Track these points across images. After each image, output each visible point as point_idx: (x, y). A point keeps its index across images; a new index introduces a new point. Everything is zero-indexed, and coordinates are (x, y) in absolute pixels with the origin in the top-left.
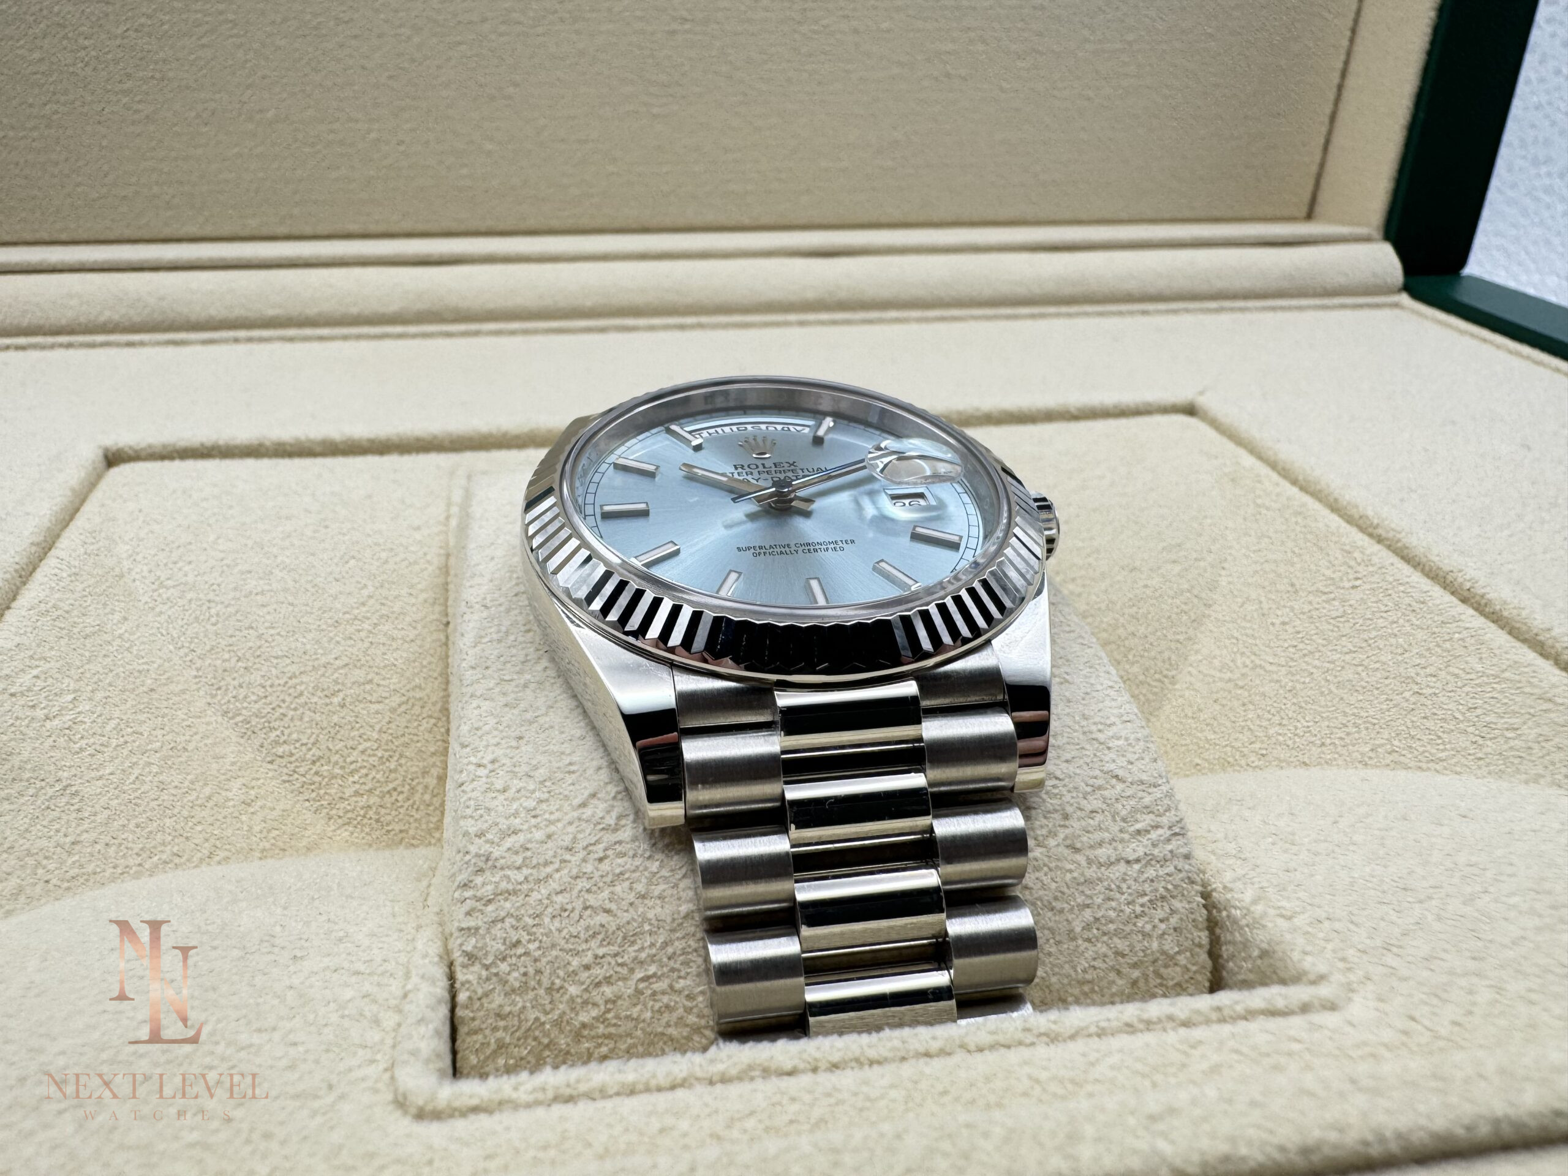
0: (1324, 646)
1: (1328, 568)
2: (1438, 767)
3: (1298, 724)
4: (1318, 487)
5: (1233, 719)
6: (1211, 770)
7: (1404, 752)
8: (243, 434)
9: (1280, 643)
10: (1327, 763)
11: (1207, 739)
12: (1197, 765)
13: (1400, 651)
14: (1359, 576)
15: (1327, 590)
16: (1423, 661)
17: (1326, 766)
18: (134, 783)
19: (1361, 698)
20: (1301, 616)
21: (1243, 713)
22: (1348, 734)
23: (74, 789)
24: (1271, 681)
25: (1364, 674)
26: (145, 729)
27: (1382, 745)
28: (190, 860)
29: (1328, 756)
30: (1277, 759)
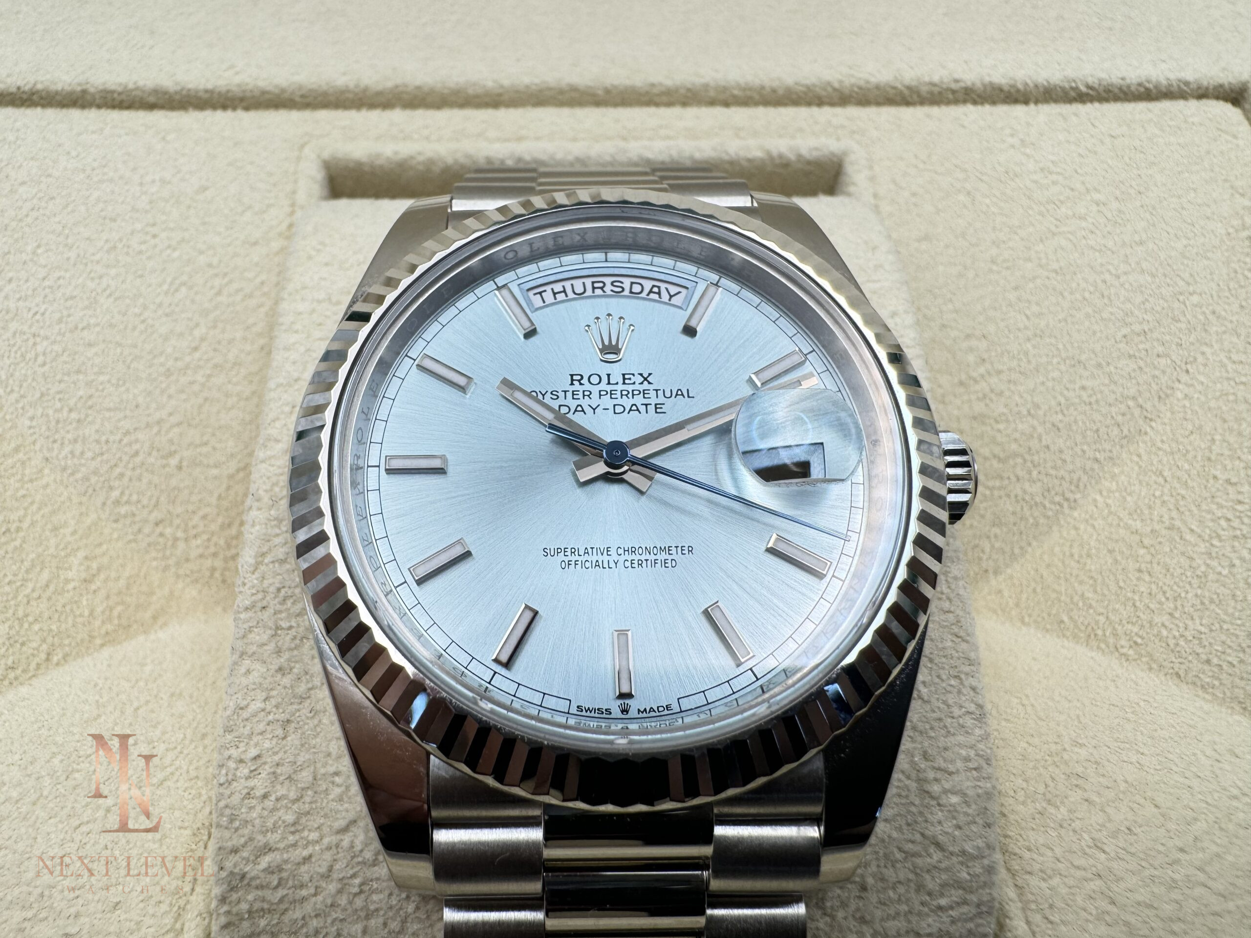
3: (1189, 623)
5: (1122, 584)
6: (1075, 637)
9: (1214, 507)
10: (1202, 687)
11: (1083, 595)
12: (1062, 622)
17: (1200, 693)
21: (1135, 582)
24: (1183, 554)
28: (24, 671)
29: (1208, 680)
30: (1150, 655)
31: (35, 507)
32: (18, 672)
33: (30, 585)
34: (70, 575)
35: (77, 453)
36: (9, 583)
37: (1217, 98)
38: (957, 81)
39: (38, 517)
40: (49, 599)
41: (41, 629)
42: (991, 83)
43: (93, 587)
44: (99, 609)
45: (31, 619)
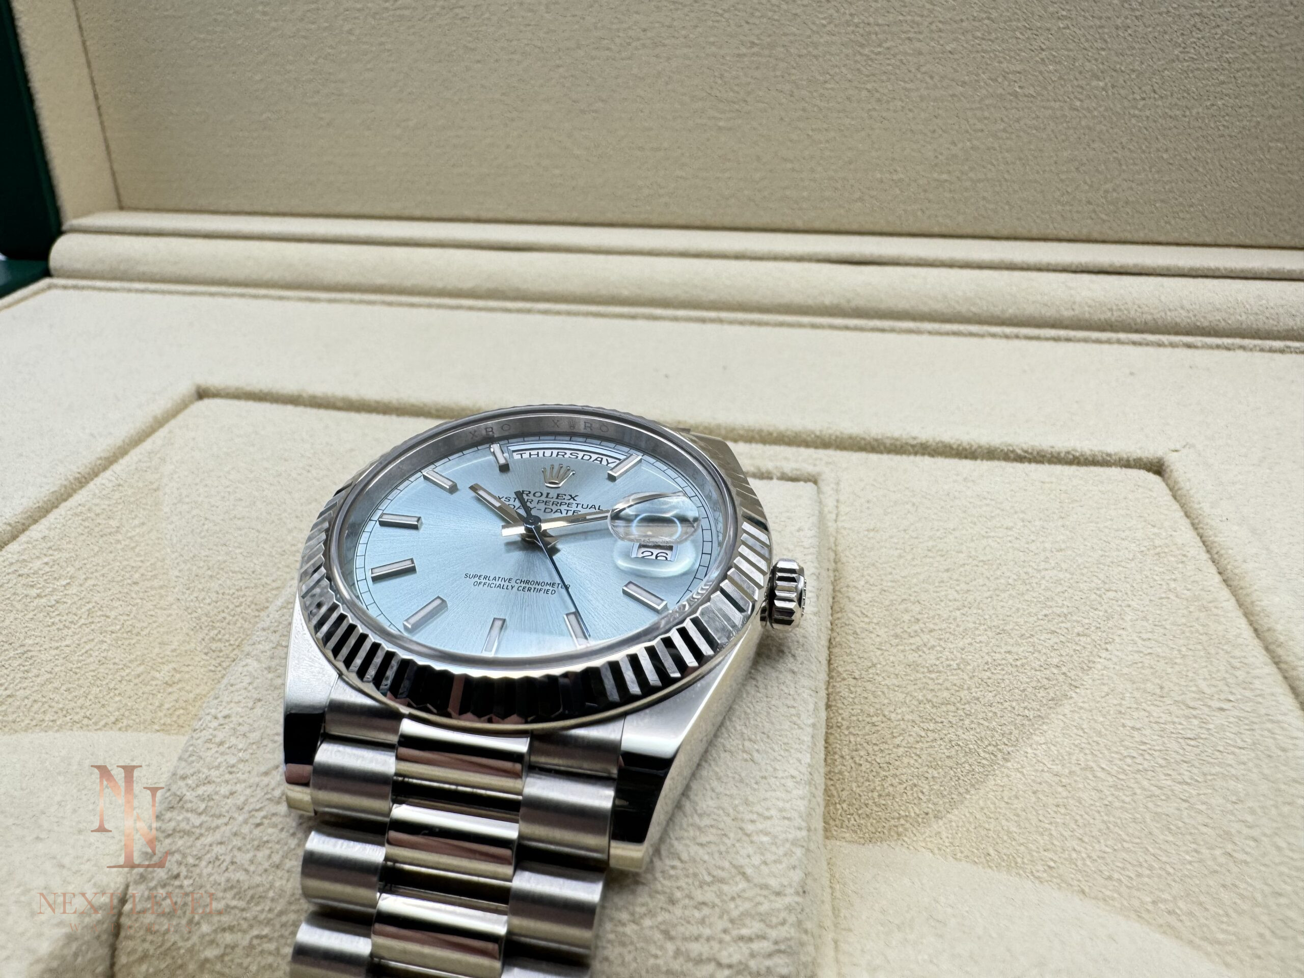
0: (1161, 766)
1: (1205, 679)
2: (1209, 948)
3: (1097, 846)
4: (1242, 584)
5: (1041, 818)
7: (1183, 918)
8: (290, 387)
9: (1122, 748)
10: (1104, 900)
11: (1008, 830)
12: (989, 855)
13: (1234, 799)
14: (1231, 698)
15: (1191, 704)
16: (1250, 818)
17: (1101, 903)
18: (82, 655)
19: (1170, 838)
20: (1156, 726)
21: (1053, 815)
22: (1139, 875)
23: (30, 654)
24: (1094, 788)
25: (1185, 813)
26: (113, 614)
27: (1165, 901)
28: (96, 723)
29: (1108, 893)
30: (1060, 876)
31: (155, 625)
32: (91, 722)
33: (128, 671)
34: (157, 675)
35: (200, 598)
36: (114, 664)
37: (1140, 468)
38: (915, 438)
39: (155, 632)
40: (136, 684)
41: (120, 701)
42: (942, 442)
43: (170, 690)
44: (167, 706)
45: (117, 692)
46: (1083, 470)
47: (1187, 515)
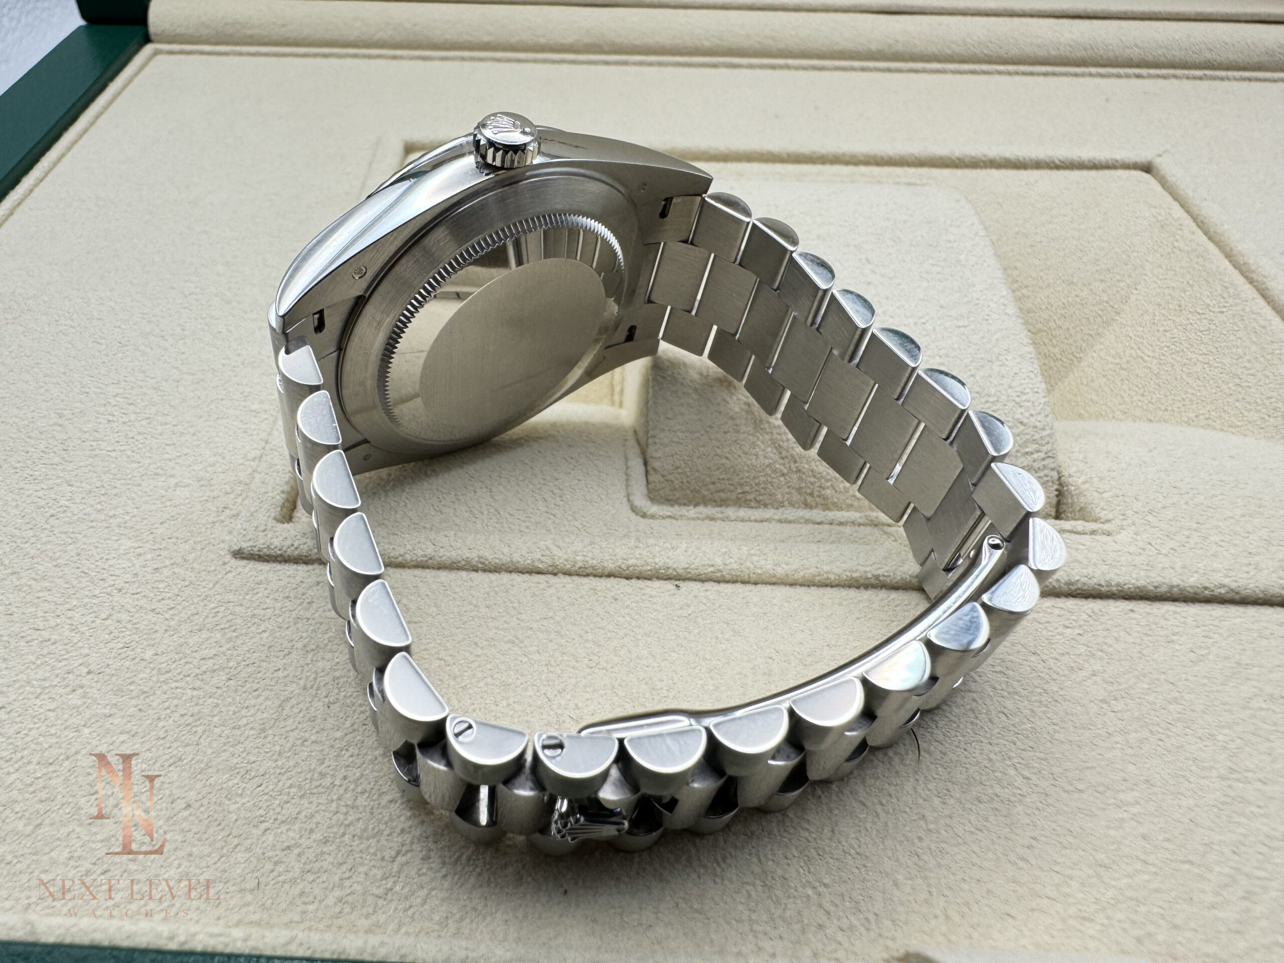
0: (1188, 348)
1: (1208, 297)
3: (1154, 396)
4: (1222, 238)
5: (1113, 388)
6: (1089, 418)
7: (1216, 420)
10: (1165, 421)
11: (1092, 399)
12: (1081, 414)
13: (1237, 357)
14: (1228, 305)
15: (1201, 312)
17: (1164, 424)
19: (1200, 384)
20: (1180, 328)
21: (1120, 385)
22: (1185, 405)
24: (1145, 367)
25: (1208, 369)
27: (1203, 414)
37: (1138, 169)
46: (1101, 173)
47: (1176, 199)
